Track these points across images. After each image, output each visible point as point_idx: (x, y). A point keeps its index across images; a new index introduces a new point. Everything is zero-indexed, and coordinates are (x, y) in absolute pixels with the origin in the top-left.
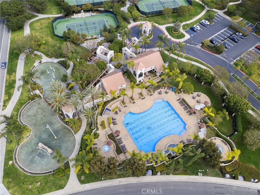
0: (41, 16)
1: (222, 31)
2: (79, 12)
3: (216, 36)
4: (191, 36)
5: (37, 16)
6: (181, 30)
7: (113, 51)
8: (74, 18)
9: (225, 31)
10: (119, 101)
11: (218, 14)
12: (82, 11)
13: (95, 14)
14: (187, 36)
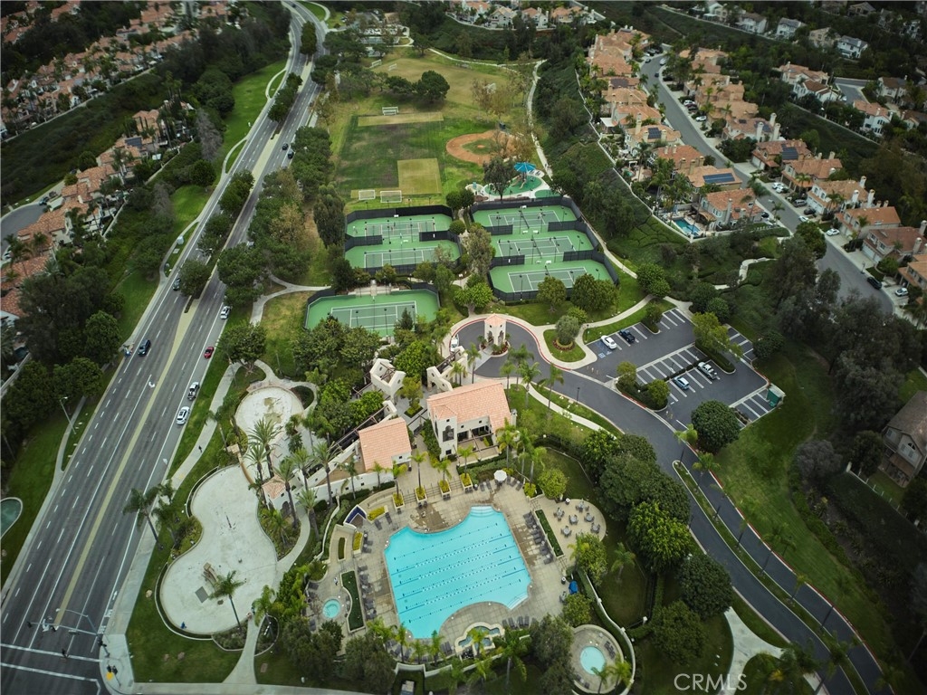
0: (292, 288)
1: (677, 352)
2: (366, 284)
3: (659, 363)
4: (598, 357)
5: (284, 288)
6: (579, 340)
7: (403, 373)
8: (354, 297)
9: (684, 353)
10: (389, 494)
11: (674, 311)
12: (374, 282)
13: (398, 289)
14: (590, 357)
